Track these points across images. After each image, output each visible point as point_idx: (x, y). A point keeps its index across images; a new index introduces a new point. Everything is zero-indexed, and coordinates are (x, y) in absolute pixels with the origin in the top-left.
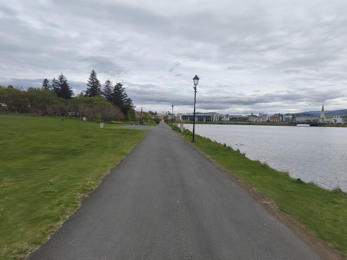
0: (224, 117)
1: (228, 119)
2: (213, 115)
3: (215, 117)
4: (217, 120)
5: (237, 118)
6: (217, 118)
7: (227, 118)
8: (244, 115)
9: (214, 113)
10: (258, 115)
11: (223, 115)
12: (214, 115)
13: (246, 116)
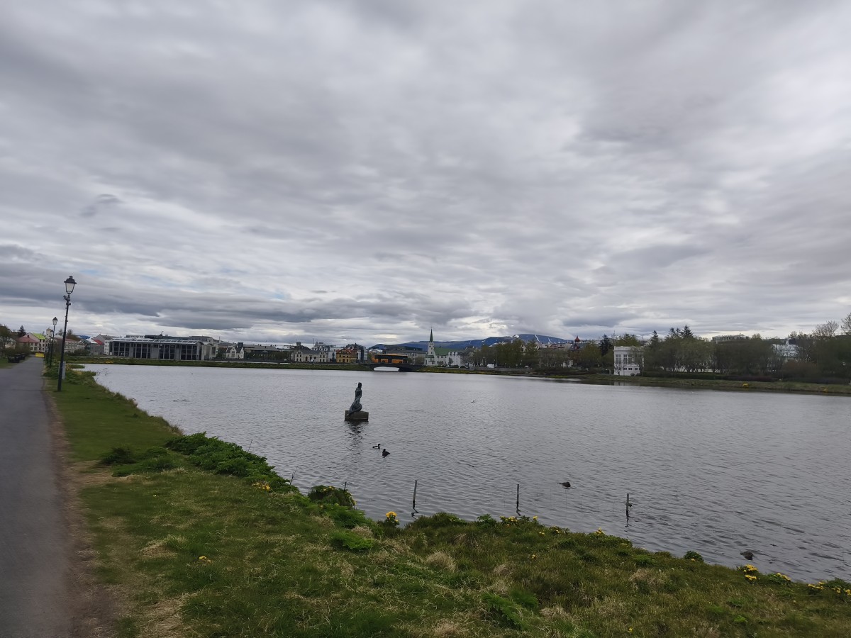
0: (230, 349)
1: (242, 356)
2: (202, 344)
3: (208, 350)
4: (211, 356)
5: (263, 353)
6: (214, 352)
7: (239, 351)
8: (280, 346)
9: (205, 339)
10: (310, 346)
11: (227, 344)
12: (205, 343)
13: (286, 348)
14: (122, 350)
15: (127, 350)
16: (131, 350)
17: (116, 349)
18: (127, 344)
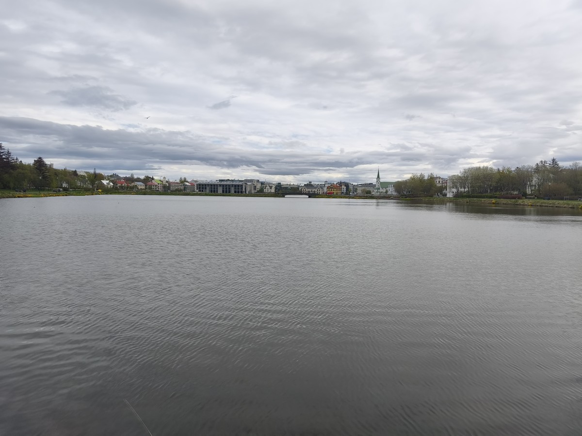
0: (266, 186)
1: (273, 190)
2: (246, 184)
3: (251, 187)
4: (253, 192)
6: (255, 189)
7: (271, 188)
12: (249, 184)
14: (203, 188)
15: (206, 188)
16: (208, 188)
17: (200, 188)
18: (205, 185)
